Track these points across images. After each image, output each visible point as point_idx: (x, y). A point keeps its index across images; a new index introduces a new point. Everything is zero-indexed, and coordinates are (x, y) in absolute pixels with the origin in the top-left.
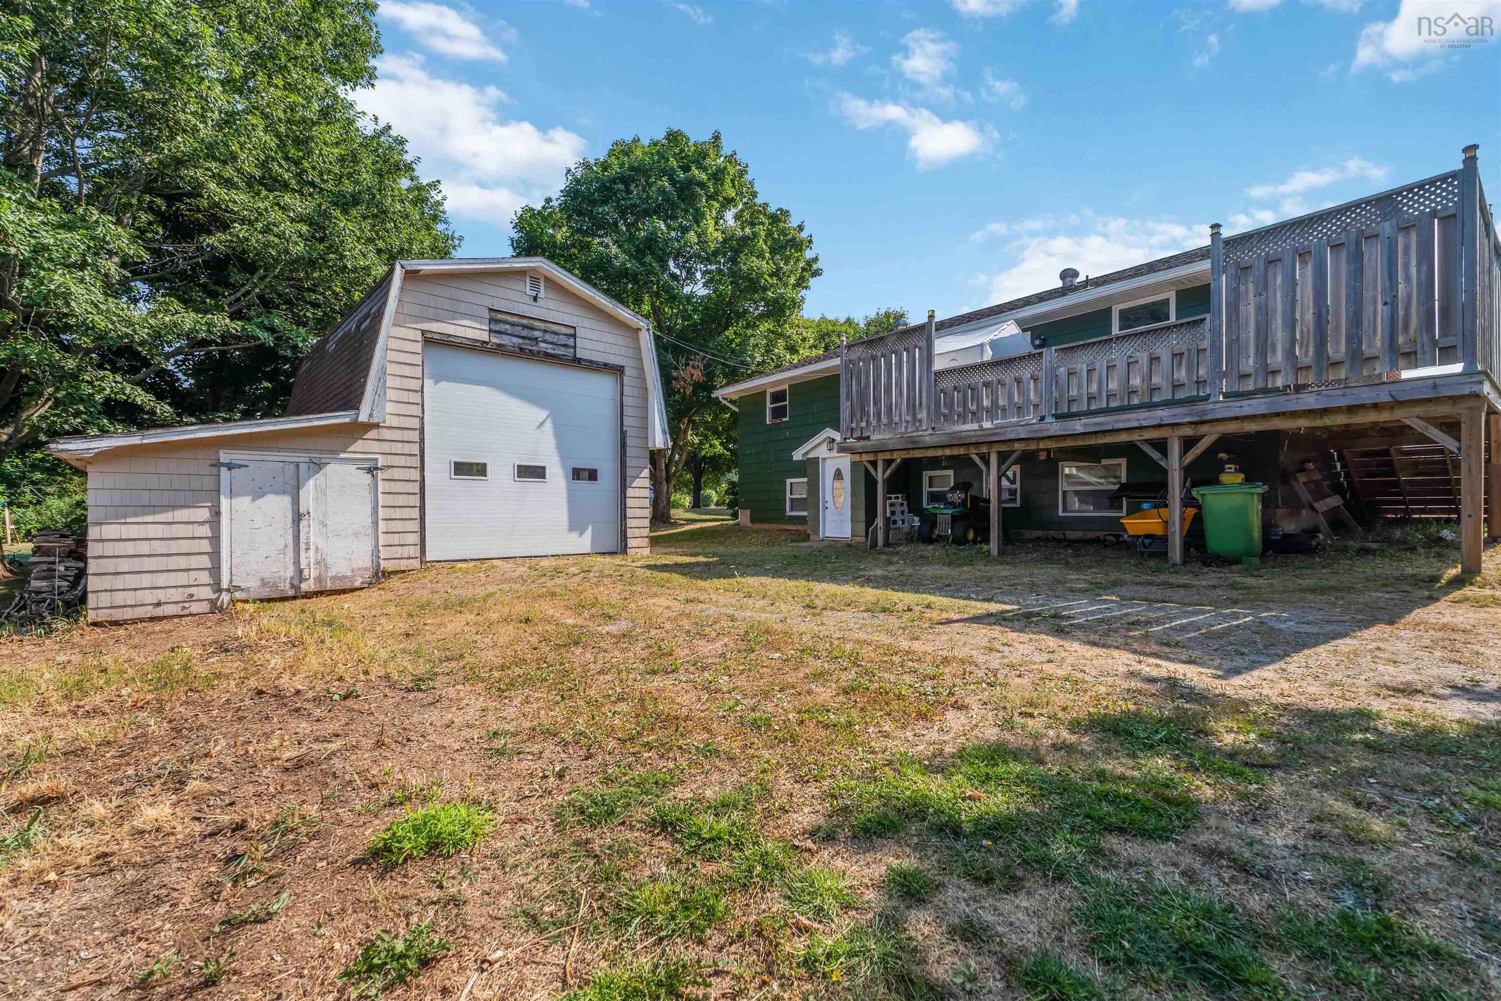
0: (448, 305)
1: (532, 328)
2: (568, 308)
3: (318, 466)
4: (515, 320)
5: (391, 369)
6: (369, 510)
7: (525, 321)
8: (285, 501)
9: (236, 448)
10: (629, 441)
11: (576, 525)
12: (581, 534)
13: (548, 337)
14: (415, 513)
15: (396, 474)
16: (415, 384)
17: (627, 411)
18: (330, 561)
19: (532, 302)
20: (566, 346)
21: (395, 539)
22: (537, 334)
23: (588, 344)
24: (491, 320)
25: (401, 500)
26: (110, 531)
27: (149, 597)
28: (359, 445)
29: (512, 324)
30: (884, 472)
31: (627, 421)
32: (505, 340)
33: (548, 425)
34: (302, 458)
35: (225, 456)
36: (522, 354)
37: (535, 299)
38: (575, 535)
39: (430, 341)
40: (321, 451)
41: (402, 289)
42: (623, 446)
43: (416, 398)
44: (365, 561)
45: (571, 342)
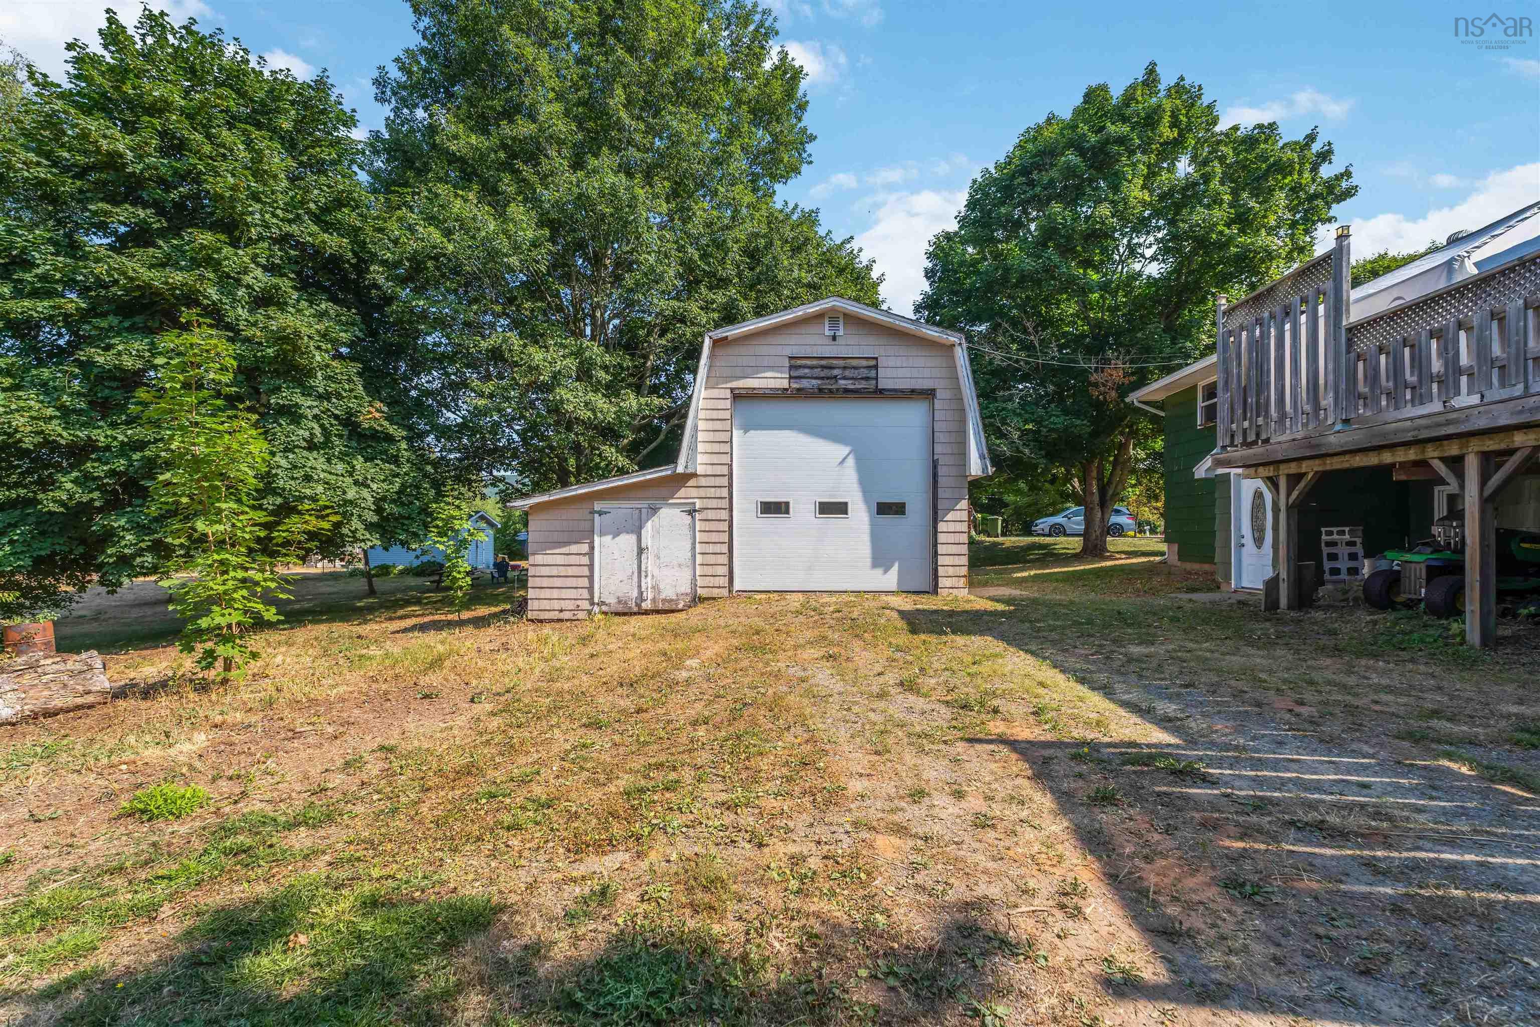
0: (752, 361)
1: (831, 368)
2: (872, 340)
3: (654, 510)
4: (815, 362)
5: (702, 425)
6: (689, 546)
7: (823, 362)
8: (633, 538)
9: (604, 499)
10: (941, 471)
11: (880, 560)
12: (886, 572)
13: (847, 373)
14: (724, 548)
15: (711, 515)
16: (725, 437)
17: (940, 437)
18: (662, 587)
19: (829, 341)
20: (867, 379)
21: (709, 570)
22: (836, 372)
23: (889, 373)
24: (791, 367)
25: (714, 537)
26: (539, 559)
27: (556, 605)
28: (682, 492)
29: (811, 367)
30: (1288, 495)
31: (938, 449)
32: (805, 383)
33: (851, 461)
34: (643, 504)
35: (598, 506)
36: (821, 394)
37: (834, 338)
38: (879, 571)
39: (738, 396)
40: (657, 499)
41: (712, 356)
42: (935, 476)
43: (726, 448)
44: (685, 588)
45: (873, 373)
